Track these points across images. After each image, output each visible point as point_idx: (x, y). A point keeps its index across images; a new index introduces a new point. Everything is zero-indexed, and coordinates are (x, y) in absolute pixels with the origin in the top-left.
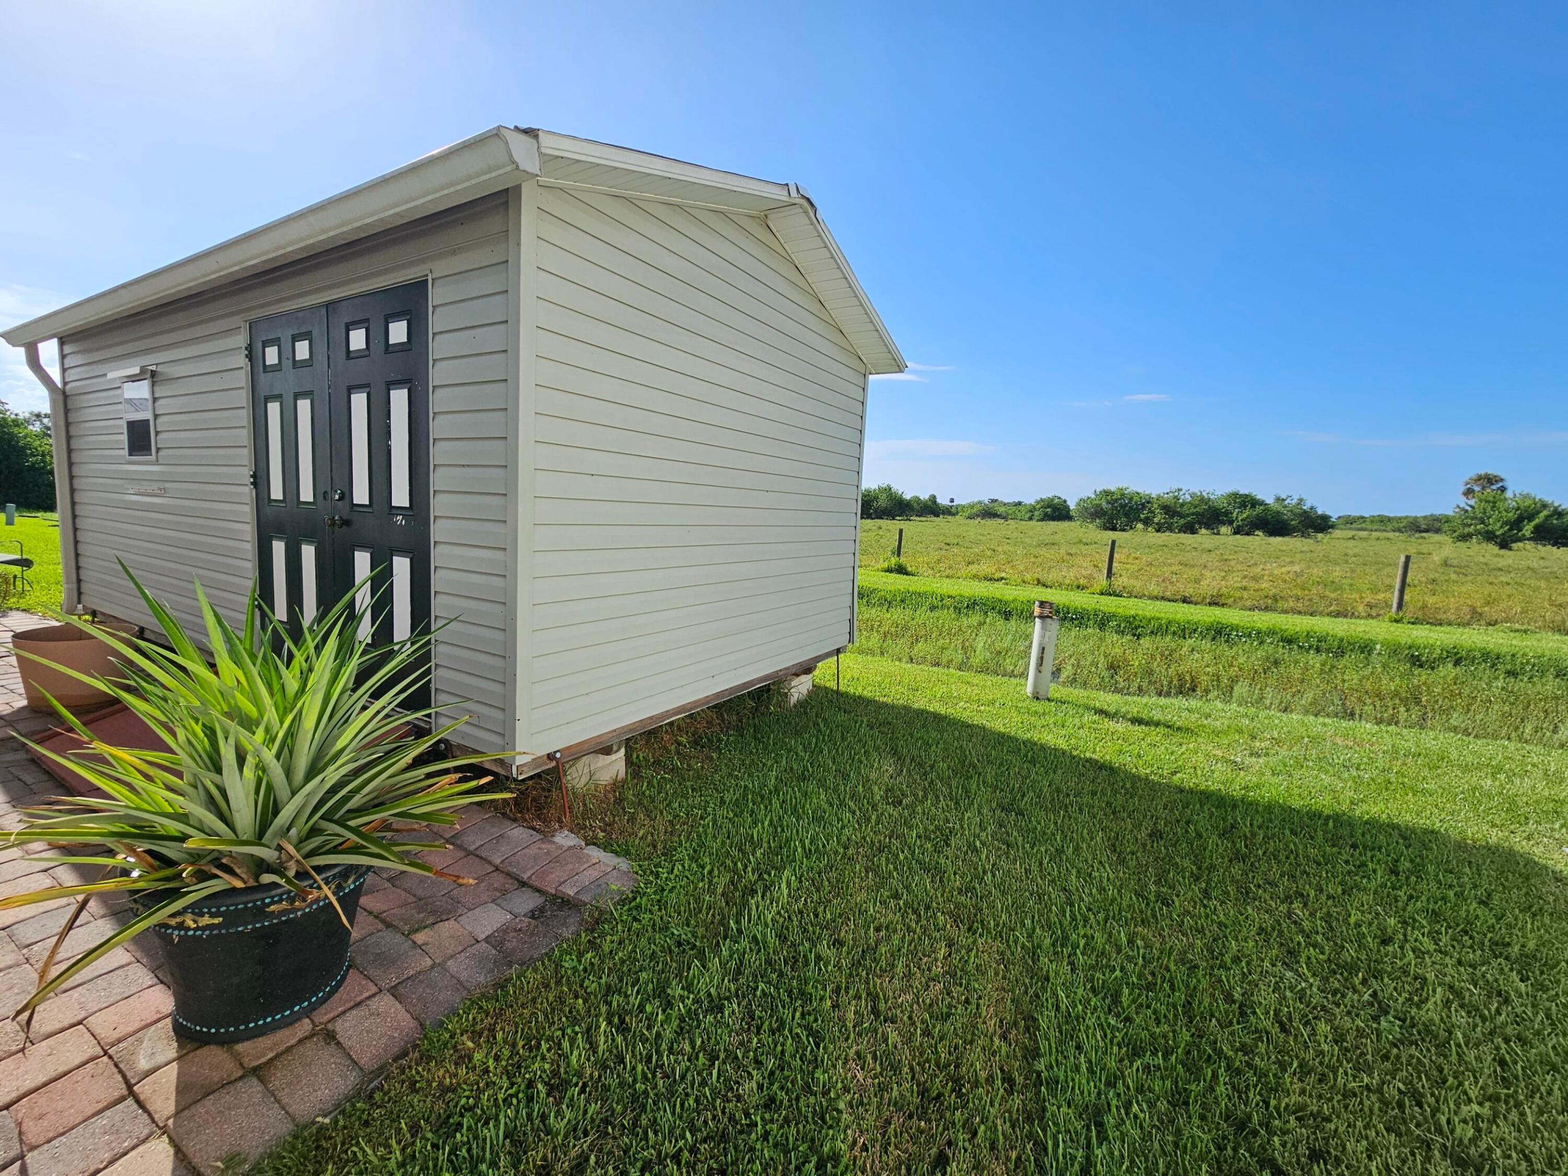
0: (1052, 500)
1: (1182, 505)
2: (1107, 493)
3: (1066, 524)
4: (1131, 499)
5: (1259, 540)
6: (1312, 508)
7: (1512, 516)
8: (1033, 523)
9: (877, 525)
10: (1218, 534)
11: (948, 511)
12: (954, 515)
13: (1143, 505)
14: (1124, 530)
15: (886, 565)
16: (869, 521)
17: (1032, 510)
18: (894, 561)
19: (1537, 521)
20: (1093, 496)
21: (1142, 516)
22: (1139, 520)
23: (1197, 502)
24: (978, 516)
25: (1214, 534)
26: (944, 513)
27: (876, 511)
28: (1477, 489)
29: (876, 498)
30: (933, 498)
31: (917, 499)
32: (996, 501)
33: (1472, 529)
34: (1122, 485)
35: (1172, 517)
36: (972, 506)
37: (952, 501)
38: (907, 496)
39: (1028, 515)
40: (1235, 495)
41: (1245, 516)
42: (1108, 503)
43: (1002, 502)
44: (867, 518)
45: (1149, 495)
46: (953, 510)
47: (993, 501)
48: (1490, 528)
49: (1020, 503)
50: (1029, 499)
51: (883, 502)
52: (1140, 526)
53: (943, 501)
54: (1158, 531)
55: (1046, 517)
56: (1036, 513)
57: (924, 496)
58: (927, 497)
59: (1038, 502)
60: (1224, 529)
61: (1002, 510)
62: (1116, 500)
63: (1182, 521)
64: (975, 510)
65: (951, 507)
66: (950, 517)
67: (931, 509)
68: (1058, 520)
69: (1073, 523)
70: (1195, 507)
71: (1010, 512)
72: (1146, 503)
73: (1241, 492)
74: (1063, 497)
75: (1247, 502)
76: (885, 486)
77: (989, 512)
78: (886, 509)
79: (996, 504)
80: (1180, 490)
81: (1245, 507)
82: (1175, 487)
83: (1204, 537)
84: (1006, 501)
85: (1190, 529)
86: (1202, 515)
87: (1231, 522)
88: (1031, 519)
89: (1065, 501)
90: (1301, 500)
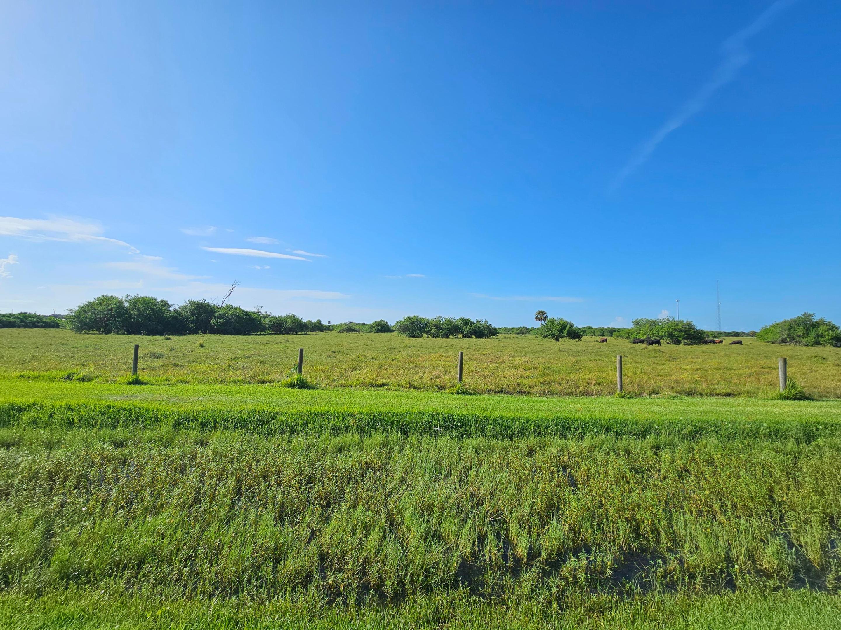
0: (381, 322)
1: (443, 324)
2: (410, 318)
3: (389, 335)
4: (420, 322)
5: (474, 340)
6: (490, 325)
7: (559, 327)
8: (372, 334)
9: (286, 339)
10: (458, 338)
11: (328, 329)
12: (331, 330)
13: (426, 324)
14: (418, 337)
15: (289, 380)
16: (281, 336)
17: (371, 327)
18: (296, 377)
19: (567, 329)
20: (403, 320)
21: (426, 330)
22: (424, 331)
23: (448, 323)
24: (345, 331)
25: (456, 338)
26: (325, 330)
27: (285, 329)
28: (539, 317)
29: (285, 322)
30: (319, 322)
31: (310, 322)
32: (352, 322)
33: (548, 333)
34: (416, 315)
35: (439, 330)
36: (341, 325)
37: (329, 323)
38: (305, 320)
39: (370, 330)
40: (463, 320)
41: (468, 329)
42: (410, 323)
43: (355, 323)
44: (280, 334)
45: (428, 320)
46: (330, 328)
47: (351, 323)
48: (553, 332)
49: (364, 324)
50: (369, 322)
51: (290, 324)
52: (425, 335)
53: (325, 323)
54: (433, 337)
55: (378, 331)
56: (374, 329)
57: (314, 320)
58: (316, 321)
59: (374, 323)
60: (460, 336)
61: (356, 328)
62: (414, 322)
63: (443, 332)
64: (342, 328)
65: (329, 326)
66: (329, 332)
67: (318, 327)
68: (384, 332)
69: (393, 334)
70: (448, 325)
71: (361, 328)
72: (427, 323)
73: (465, 318)
74: (386, 321)
75: (468, 322)
76: (291, 315)
77: (350, 329)
78: (292, 328)
79: (353, 324)
80: (441, 317)
81: (468, 325)
82: (439, 316)
83: (452, 340)
84: (357, 323)
85: (446, 336)
86: (451, 329)
87: (462, 333)
88: (371, 332)
89: (387, 323)
90: (486, 322)
